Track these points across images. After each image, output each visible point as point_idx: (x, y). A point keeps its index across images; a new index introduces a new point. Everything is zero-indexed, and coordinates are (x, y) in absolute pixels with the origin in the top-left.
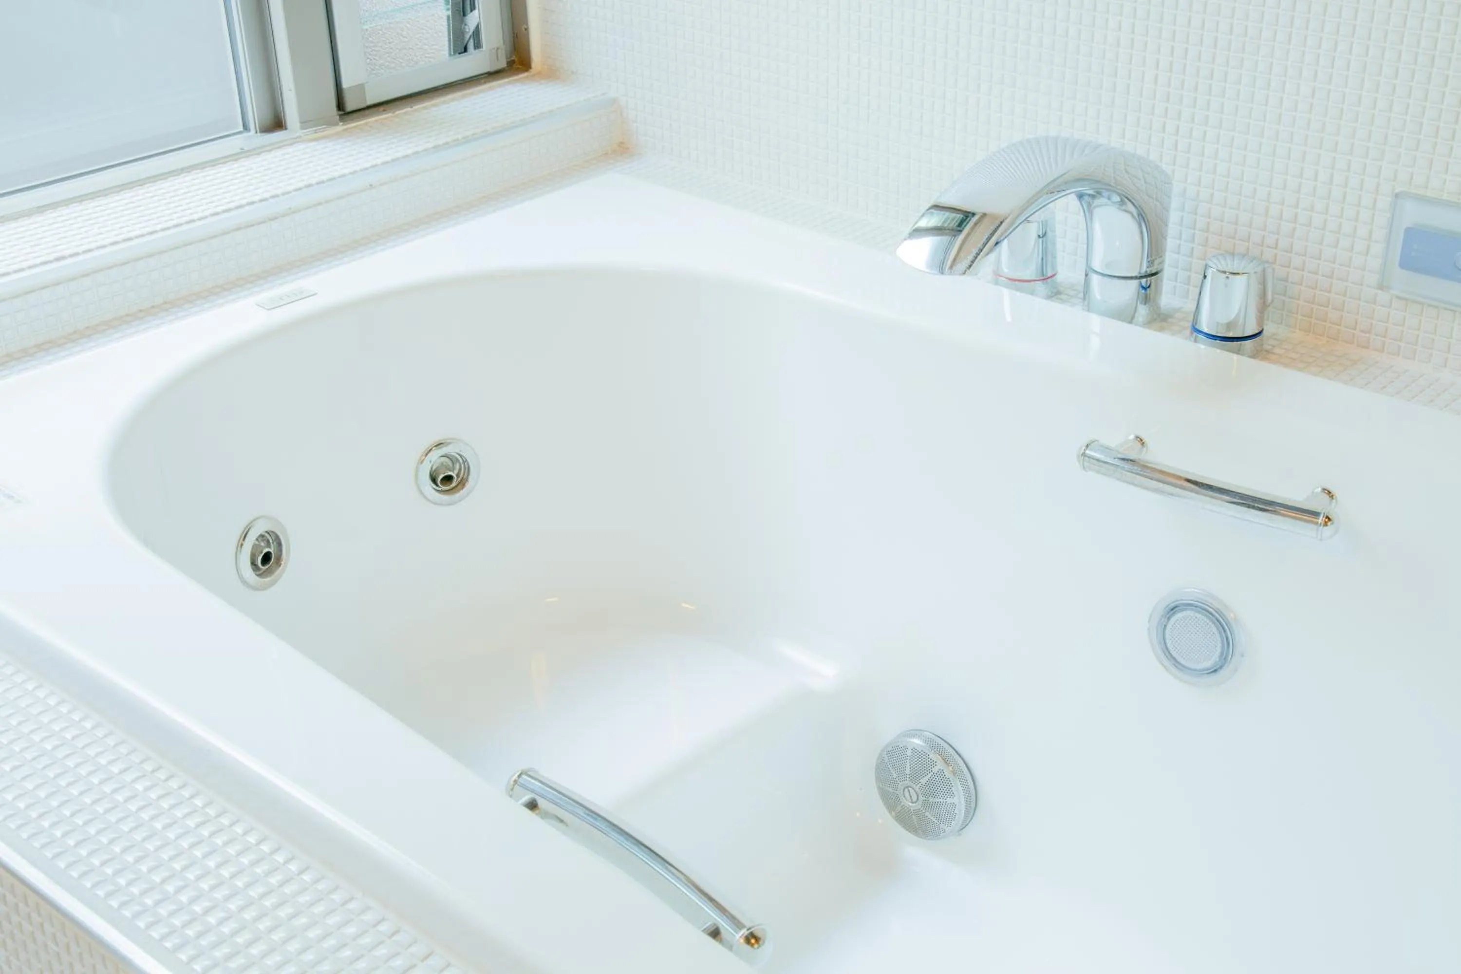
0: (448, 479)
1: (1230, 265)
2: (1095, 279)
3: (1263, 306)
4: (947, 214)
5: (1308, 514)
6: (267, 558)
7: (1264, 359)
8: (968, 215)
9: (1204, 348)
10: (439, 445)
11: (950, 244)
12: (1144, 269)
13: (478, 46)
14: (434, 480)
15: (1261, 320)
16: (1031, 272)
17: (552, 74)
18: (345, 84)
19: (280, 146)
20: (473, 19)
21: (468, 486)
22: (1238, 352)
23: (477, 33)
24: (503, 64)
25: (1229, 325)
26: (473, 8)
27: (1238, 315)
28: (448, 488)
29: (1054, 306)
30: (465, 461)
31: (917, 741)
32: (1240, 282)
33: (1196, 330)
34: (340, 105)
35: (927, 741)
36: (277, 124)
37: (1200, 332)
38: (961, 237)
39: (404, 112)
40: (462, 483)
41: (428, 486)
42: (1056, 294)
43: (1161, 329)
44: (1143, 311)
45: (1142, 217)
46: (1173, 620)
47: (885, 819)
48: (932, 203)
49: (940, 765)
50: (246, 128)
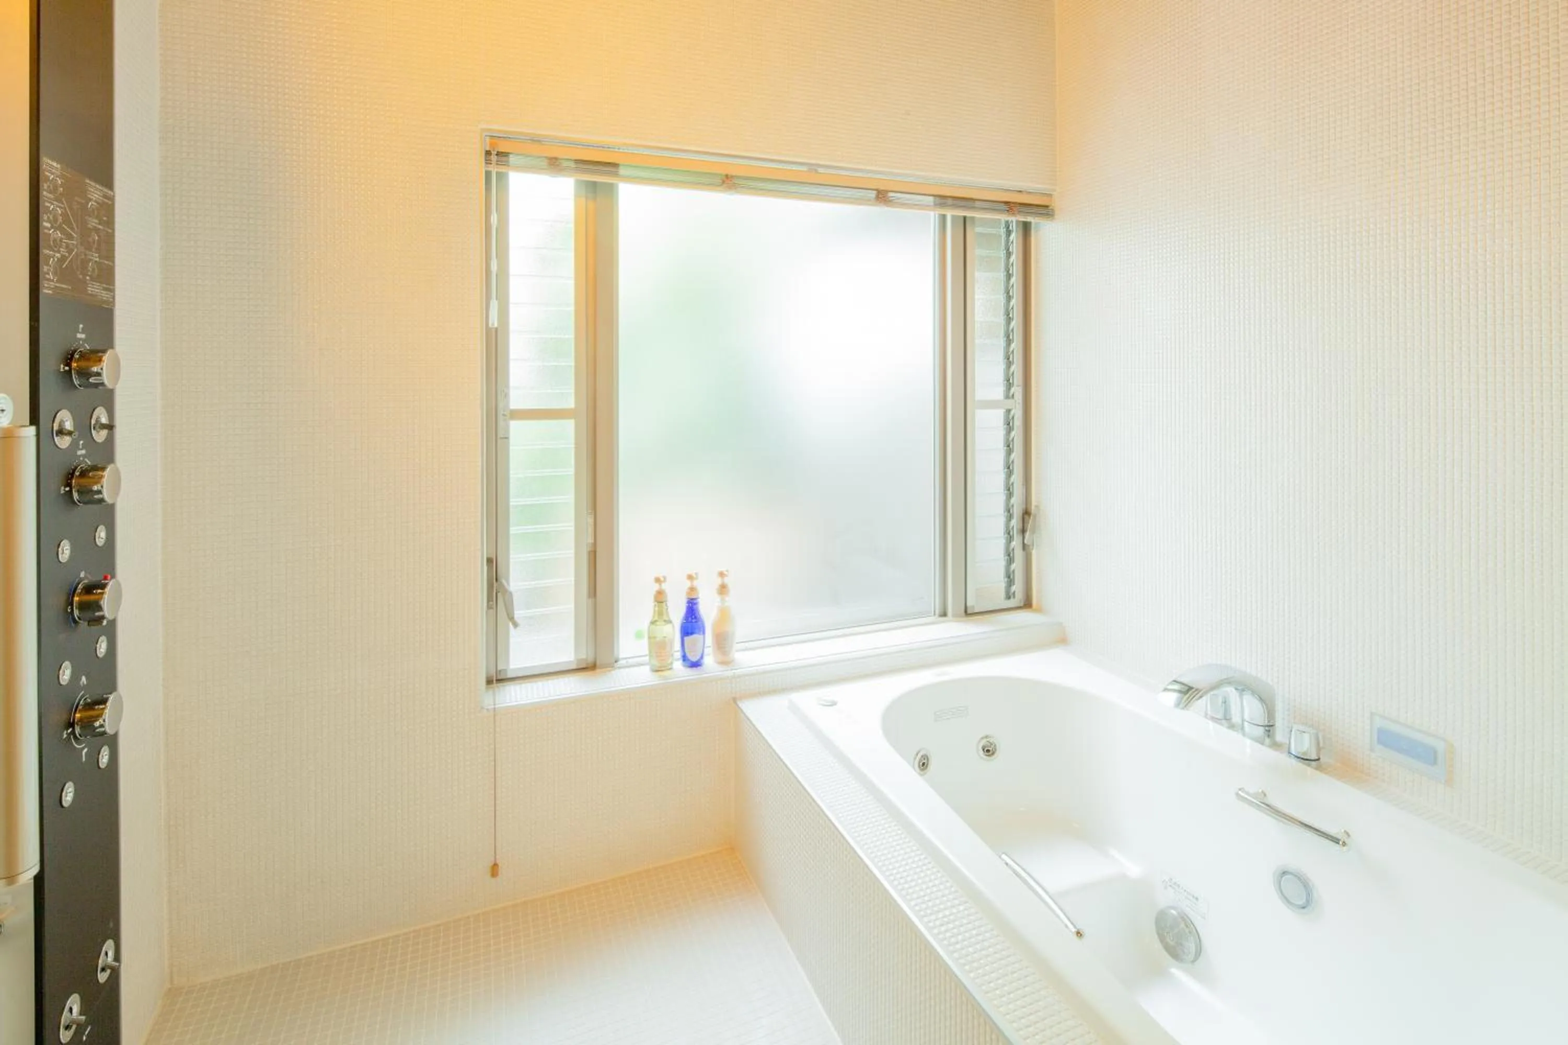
0: (988, 751)
1: (1302, 728)
2: (1246, 724)
3: (1319, 749)
4: (1183, 686)
5: (1336, 841)
6: (923, 764)
7: (1321, 771)
8: (1190, 688)
9: (1294, 761)
10: (987, 737)
11: (1182, 698)
12: (1266, 723)
13: (1014, 597)
14: (983, 750)
15: (1318, 753)
16: (1220, 716)
17: (1039, 610)
18: (968, 604)
19: (943, 622)
20: (1013, 588)
21: (996, 755)
22: (1309, 765)
23: (1014, 592)
24: (1022, 604)
25: (1305, 753)
26: (1014, 584)
27: (1308, 749)
28: (987, 754)
29: (1231, 732)
30: (995, 746)
31: (1174, 912)
32: (1306, 736)
33: (1290, 753)
34: (966, 611)
35: (1178, 913)
36: (944, 614)
37: (1292, 754)
38: (1188, 695)
39: (987, 616)
40: (993, 754)
41: (981, 752)
42: (1232, 727)
43: (1276, 750)
44: (1267, 741)
45: (1261, 700)
46: (1284, 878)
47: (1158, 945)
48: (1173, 679)
49: (1183, 925)
50: (935, 614)
